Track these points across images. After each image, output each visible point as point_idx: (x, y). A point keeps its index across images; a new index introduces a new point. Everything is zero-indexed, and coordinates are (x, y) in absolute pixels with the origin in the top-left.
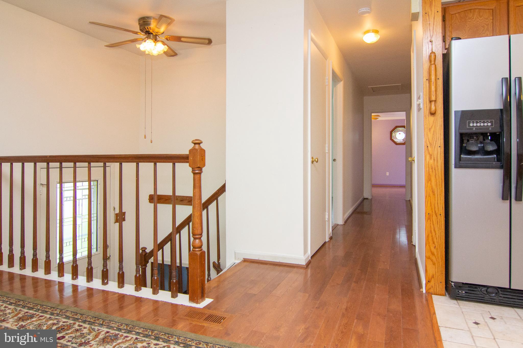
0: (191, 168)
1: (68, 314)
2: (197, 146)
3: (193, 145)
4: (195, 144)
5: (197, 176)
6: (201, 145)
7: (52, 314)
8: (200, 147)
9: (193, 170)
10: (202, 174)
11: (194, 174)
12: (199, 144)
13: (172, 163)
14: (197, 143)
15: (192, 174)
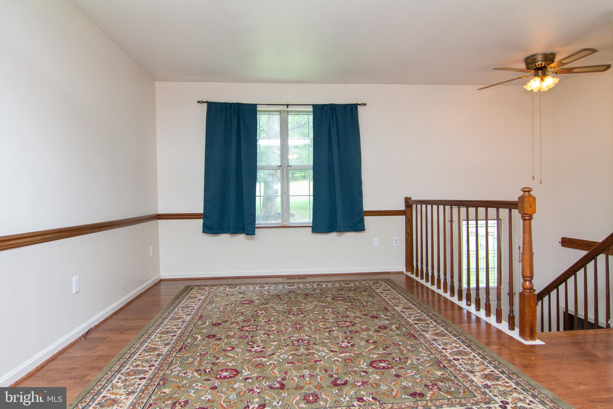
0: (521, 215)
1: (430, 314)
2: (527, 193)
3: (522, 192)
4: (524, 191)
5: (527, 222)
6: (531, 192)
7: (422, 311)
8: (530, 194)
9: (522, 217)
10: (532, 220)
11: (524, 220)
12: (529, 191)
13: (508, 209)
14: (527, 191)
15: (521, 221)
